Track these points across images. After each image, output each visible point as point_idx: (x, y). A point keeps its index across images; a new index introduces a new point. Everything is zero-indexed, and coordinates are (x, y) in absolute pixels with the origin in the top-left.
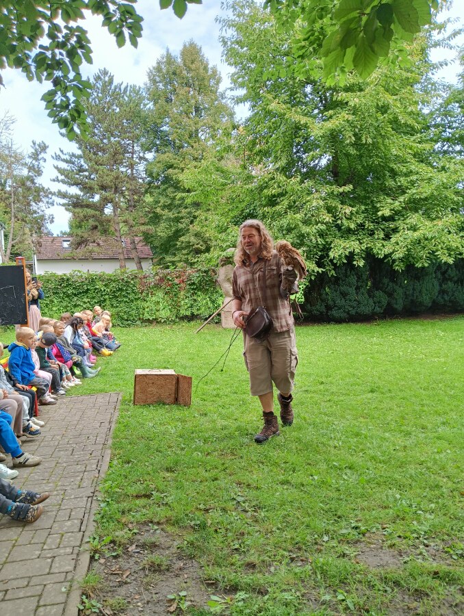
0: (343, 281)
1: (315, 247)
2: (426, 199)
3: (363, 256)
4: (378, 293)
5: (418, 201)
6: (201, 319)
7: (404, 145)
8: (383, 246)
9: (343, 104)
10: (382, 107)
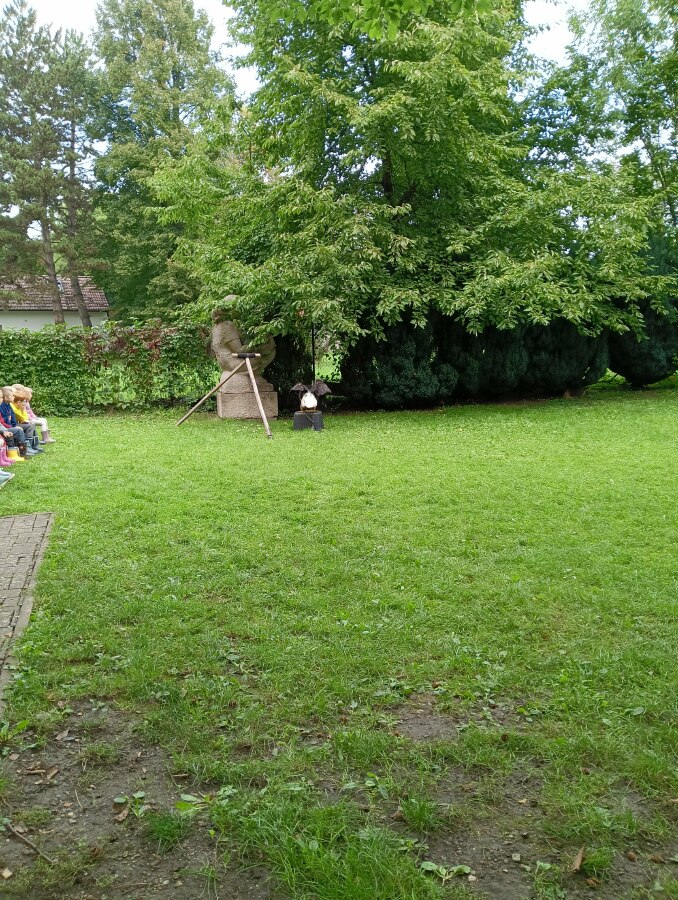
0: (396, 349)
1: (356, 297)
2: (514, 230)
3: (426, 312)
4: (445, 368)
5: (504, 233)
6: (185, 404)
7: (485, 148)
8: (454, 298)
9: (397, 80)
10: (456, 87)
